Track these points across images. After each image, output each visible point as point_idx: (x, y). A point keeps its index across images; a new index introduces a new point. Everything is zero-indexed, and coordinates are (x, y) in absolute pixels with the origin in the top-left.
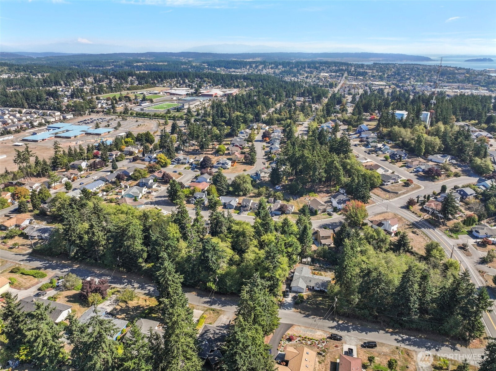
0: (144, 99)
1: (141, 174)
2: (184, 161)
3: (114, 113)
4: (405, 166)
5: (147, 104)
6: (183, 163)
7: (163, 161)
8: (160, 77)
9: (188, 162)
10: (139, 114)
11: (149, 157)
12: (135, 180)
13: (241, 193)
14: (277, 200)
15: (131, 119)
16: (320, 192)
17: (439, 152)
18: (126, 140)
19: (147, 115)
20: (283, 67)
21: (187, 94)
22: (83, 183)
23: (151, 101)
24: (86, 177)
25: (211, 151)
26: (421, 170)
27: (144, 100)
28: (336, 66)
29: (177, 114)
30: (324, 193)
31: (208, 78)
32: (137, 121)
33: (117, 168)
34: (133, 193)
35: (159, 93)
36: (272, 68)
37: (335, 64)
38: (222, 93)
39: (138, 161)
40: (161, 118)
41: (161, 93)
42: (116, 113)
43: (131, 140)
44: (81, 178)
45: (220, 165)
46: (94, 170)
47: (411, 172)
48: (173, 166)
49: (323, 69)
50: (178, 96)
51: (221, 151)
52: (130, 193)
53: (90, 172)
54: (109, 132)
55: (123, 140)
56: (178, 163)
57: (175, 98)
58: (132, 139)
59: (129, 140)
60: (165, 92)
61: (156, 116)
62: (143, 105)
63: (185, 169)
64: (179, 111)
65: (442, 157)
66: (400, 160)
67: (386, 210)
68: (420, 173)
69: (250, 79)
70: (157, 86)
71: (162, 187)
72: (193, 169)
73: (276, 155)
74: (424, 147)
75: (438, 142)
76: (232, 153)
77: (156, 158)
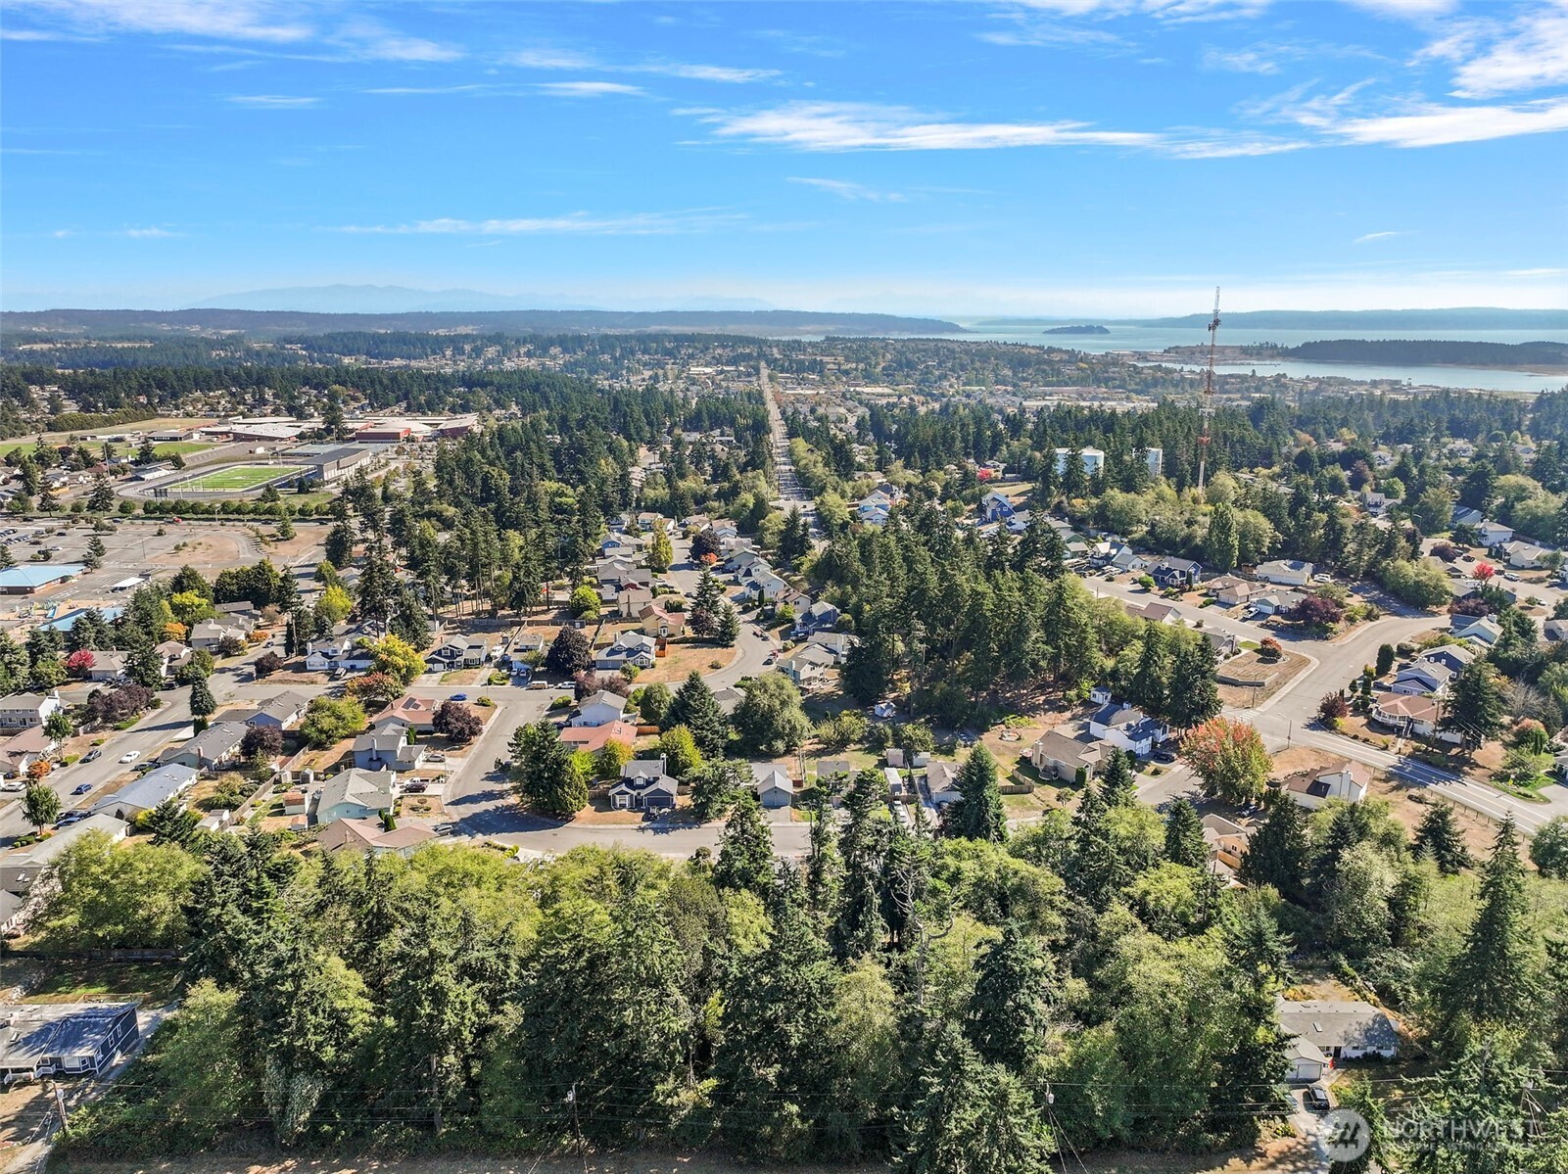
0: (146, 458)
1: (339, 718)
2: (474, 654)
3: (48, 506)
4: (1214, 603)
5: (163, 472)
6: (467, 665)
7: (401, 662)
8: (161, 385)
9: (489, 658)
10: (161, 508)
11: (325, 655)
12: (319, 746)
13: (780, 745)
14: (917, 753)
15: (132, 529)
16: (1033, 710)
17: (1277, 553)
18: (178, 598)
19: (194, 508)
20: (565, 351)
21: (301, 437)
22: (89, 787)
23: (177, 463)
24: (84, 761)
25: (544, 612)
26: (1269, 610)
27: (148, 461)
28: (724, 347)
29: (298, 502)
30: (1046, 711)
31: (343, 384)
32: (160, 533)
33: (214, 706)
34: (359, 796)
35: (189, 436)
36: (529, 355)
37: (722, 340)
38: (428, 430)
39: (277, 674)
40: (252, 516)
41: (196, 436)
42: (54, 508)
43: (197, 601)
44: (64, 765)
45: (623, 656)
46: (103, 728)
47: (1245, 620)
48: (436, 677)
49: (691, 356)
50: (271, 444)
51: (588, 608)
52: (349, 798)
53: (94, 737)
54: (64, 579)
55: (165, 603)
56: (451, 665)
57: (260, 451)
58: (203, 595)
59: (190, 597)
60: (207, 433)
61: (231, 512)
62: (147, 476)
63: (490, 682)
64: (308, 492)
65: (1291, 567)
66: (1185, 587)
67: (1285, 742)
68: (1272, 618)
69: (491, 383)
70: (162, 416)
71: (448, 760)
72: (520, 680)
73: (792, 604)
74: (1236, 543)
75: (1265, 525)
76: (629, 614)
77: (356, 653)
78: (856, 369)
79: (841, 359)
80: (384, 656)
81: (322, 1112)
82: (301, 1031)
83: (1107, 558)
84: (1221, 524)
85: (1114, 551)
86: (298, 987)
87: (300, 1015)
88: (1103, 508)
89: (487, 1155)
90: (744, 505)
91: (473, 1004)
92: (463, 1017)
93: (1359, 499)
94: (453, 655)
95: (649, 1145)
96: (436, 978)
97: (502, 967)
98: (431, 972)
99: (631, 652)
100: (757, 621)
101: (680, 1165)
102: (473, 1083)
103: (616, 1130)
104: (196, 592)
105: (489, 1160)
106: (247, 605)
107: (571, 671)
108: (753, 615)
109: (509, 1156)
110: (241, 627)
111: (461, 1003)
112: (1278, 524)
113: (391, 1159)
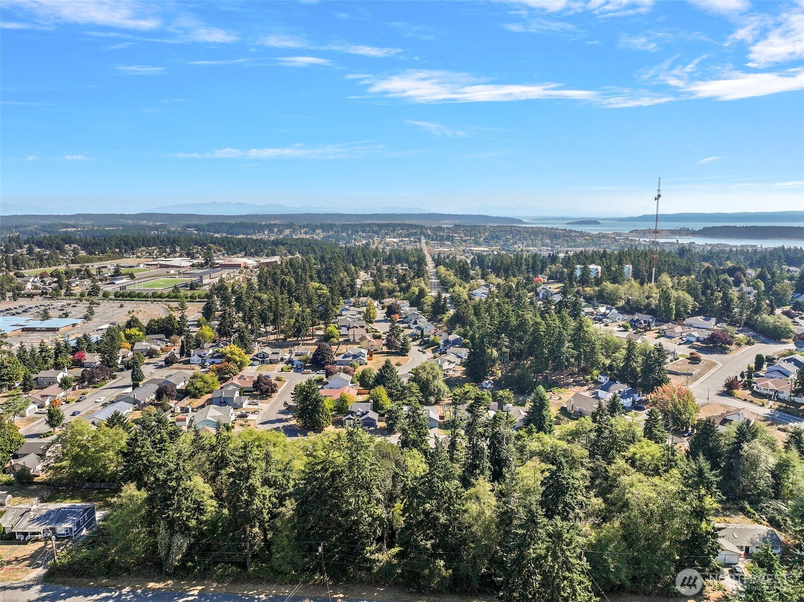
1: (205, 382)
2: (275, 357)
3: (69, 294)
4: (663, 336)
5: (125, 280)
6: (271, 362)
7: (238, 359)
8: (126, 244)
9: (282, 359)
10: (122, 295)
11: (200, 356)
12: (195, 396)
13: (432, 399)
14: (505, 404)
15: (108, 304)
16: (567, 385)
17: (695, 313)
18: (128, 331)
19: (139, 295)
20: (324, 231)
21: (193, 266)
22: (79, 413)
23: (132, 276)
24: (78, 401)
25: (310, 340)
26: (693, 339)
27: (118, 275)
28: (403, 230)
29: (189, 293)
30: (574, 386)
31: (214, 243)
32: (121, 306)
33: (143, 377)
34: (214, 417)
35: (138, 265)
36: (306, 233)
37: (402, 226)
38: (255, 264)
39: (175, 365)
40: (167, 299)
41: (142, 266)
42: (72, 295)
43: (137, 333)
44: (67, 402)
45: (350, 358)
46: (88, 387)
47: (680, 344)
48: (255, 368)
49: (387, 234)
50: (178, 269)
51: (333, 337)
52: (208, 418)
53: (83, 391)
54: (74, 325)
55: (122, 333)
56: (263, 362)
57: (172, 272)
58: (140, 330)
59: (134, 331)
60: (147, 265)
61: (156, 297)
62: (117, 282)
63: (282, 370)
64: (195, 289)
65: (704, 319)
66: (648, 328)
67: (706, 401)
68: (695, 343)
69: (287, 244)
70: (126, 258)
71: (260, 404)
72: (298, 370)
73: (438, 336)
74: (674, 307)
75: (689, 298)
76: (354, 340)
77: (215, 355)
78: (470, 240)
79: (462, 235)
80: (229, 355)
81: (188, 555)
82: (179, 509)
83: (605, 315)
84: (665, 297)
85: (608, 311)
86: (179, 485)
87: (179, 501)
88: (601, 292)
89: (275, 582)
90: (414, 293)
91: (270, 497)
92: (264, 504)
93: (739, 291)
94: (264, 357)
95: (361, 581)
96: (251, 481)
97: (285, 482)
98: (248, 478)
99: (355, 356)
100: (420, 345)
101: (379, 592)
102: (268, 544)
103: (344, 572)
104: (137, 328)
105: (275, 585)
106: (162, 336)
107: (324, 365)
108: (418, 342)
109: (286, 583)
110: (159, 345)
111: (263, 495)
112: (696, 298)
113: (223, 582)
